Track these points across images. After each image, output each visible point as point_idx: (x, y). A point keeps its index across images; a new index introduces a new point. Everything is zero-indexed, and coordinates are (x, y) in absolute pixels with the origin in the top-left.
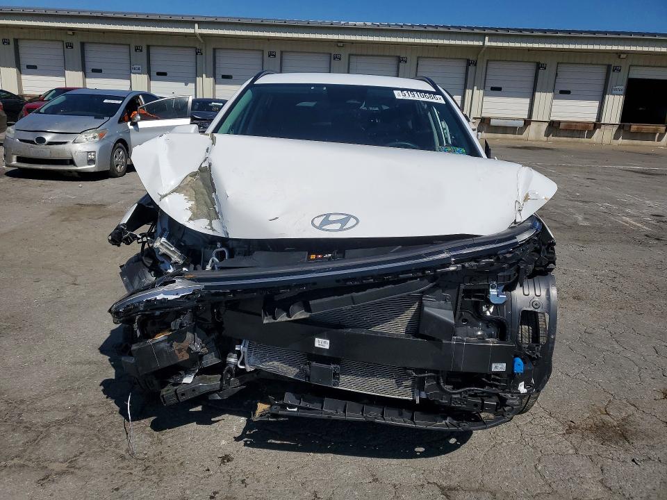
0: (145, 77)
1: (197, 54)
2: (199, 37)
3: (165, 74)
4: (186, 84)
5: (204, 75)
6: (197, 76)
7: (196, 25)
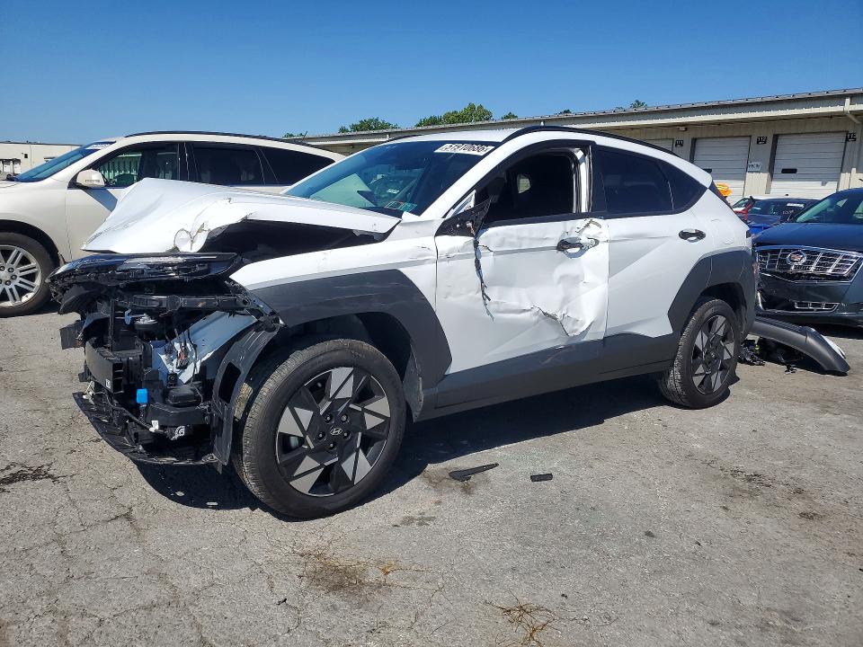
0: (765, 176)
1: (847, 140)
2: (850, 116)
3: (793, 171)
4: (823, 184)
5: (854, 170)
6: (841, 171)
7: (848, 100)
